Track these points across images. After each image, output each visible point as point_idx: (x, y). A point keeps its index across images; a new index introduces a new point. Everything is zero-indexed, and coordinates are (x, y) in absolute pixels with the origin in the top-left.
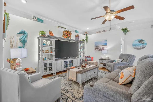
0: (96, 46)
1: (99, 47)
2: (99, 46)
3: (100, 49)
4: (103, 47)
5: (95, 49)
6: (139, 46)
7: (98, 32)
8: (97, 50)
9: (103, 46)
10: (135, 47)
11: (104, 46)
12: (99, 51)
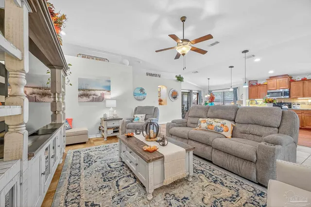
0: (83, 90)
1: (93, 92)
2: (93, 90)
3: (95, 97)
4: (103, 94)
5: (80, 96)
6: (141, 96)
7: (84, 56)
8: (85, 99)
9: (101, 92)
10: (136, 97)
11: (104, 92)
12: (93, 101)
